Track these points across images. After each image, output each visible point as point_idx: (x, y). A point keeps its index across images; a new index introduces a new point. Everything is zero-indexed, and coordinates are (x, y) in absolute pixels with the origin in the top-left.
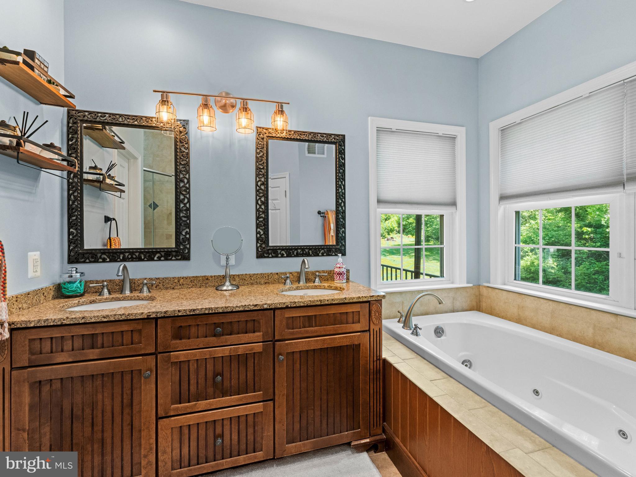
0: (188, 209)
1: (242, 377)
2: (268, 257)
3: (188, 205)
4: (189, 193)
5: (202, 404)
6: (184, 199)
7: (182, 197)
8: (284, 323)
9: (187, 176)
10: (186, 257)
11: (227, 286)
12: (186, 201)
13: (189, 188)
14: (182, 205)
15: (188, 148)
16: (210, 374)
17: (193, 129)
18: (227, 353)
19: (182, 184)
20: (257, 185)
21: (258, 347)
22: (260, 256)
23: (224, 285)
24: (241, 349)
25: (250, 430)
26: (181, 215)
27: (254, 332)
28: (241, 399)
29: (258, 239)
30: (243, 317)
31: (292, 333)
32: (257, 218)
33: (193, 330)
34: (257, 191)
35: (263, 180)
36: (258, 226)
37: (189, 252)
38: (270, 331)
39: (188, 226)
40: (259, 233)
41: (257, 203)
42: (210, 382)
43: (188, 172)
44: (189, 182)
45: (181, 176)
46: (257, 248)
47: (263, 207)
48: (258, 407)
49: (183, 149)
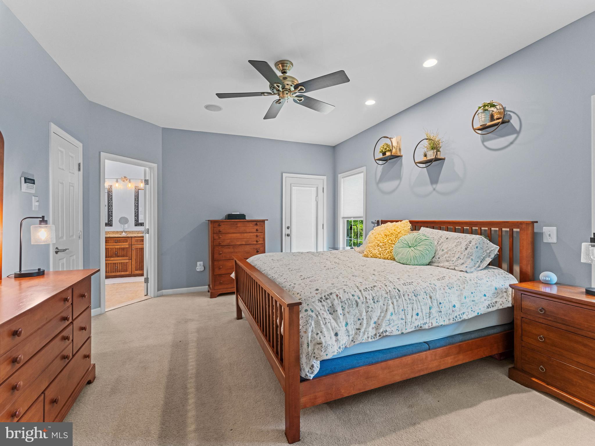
0: (112, 211)
1: (123, 253)
2: (139, 226)
3: (112, 210)
4: (112, 207)
5: (112, 259)
6: (111, 208)
7: (110, 208)
8: (135, 241)
9: (112, 202)
10: (111, 225)
11: (124, 233)
12: (111, 209)
13: (112, 205)
14: (110, 210)
15: (112, 193)
16: (114, 252)
17: (113, 188)
18: (119, 247)
19: (110, 204)
20: (135, 204)
21: (127, 246)
22: (136, 225)
23: (122, 233)
24: (122, 246)
25: (125, 266)
26: (110, 213)
27: (126, 242)
28: (122, 258)
29: (135, 220)
30: (123, 239)
31: (137, 243)
32: (135, 214)
33: (110, 241)
34: (135, 206)
35: (137, 202)
36: (135, 216)
37: (112, 224)
38: (131, 242)
39: (112, 216)
40: (136, 218)
41: (135, 209)
42: (114, 254)
43: (112, 200)
44: (112, 203)
45: (110, 202)
46: (135, 223)
47: (137, 210)
48: (127, 261)
49: (110, 194)
